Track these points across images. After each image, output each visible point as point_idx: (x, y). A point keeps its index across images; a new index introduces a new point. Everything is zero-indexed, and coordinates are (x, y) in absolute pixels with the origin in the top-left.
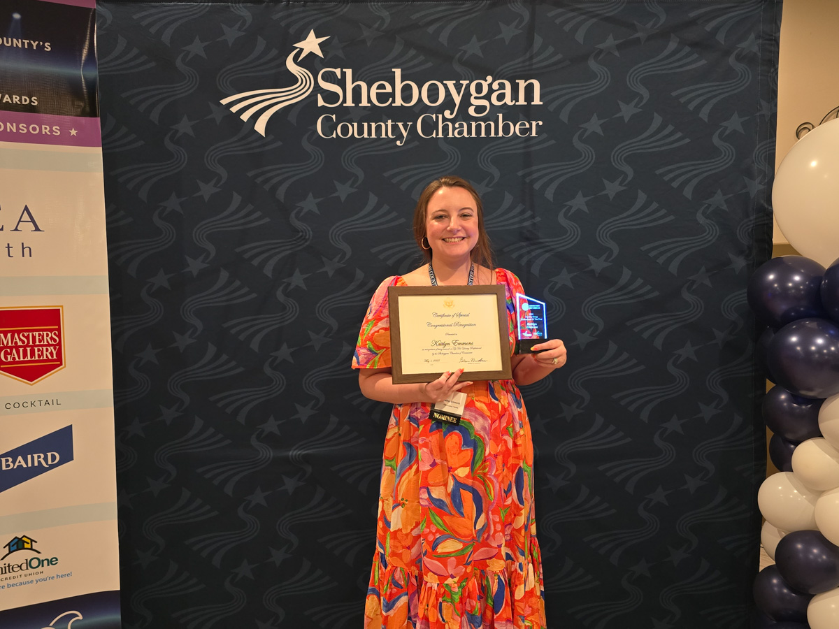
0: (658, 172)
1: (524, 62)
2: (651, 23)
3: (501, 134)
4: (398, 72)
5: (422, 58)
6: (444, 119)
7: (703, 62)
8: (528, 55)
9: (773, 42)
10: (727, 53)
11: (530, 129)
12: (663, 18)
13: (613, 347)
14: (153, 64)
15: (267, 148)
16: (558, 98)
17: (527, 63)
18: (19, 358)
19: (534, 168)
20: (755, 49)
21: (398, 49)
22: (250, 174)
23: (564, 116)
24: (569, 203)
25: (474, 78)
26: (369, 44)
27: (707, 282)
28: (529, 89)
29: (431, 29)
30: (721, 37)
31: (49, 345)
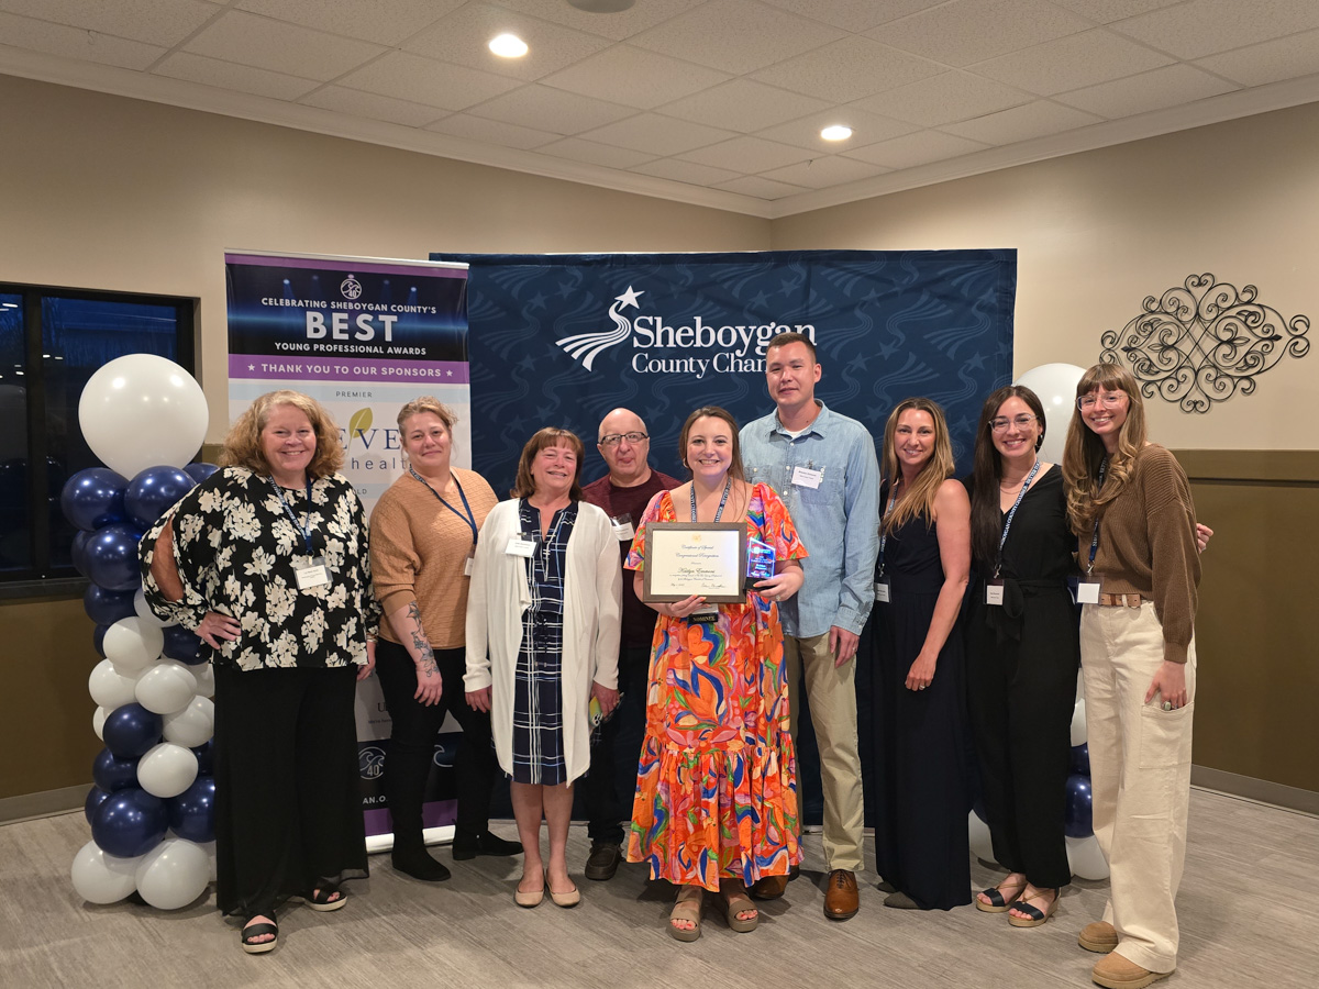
1: (800, 311)
2: (907, 280)
4: (698, 320)
5: (718, 308)
6: (736, 357)
7: (950, 311)
8: (805, 306)
9: (1009, 298)
10: (970, 304)
12: (916, 276)
14: (503, 314)
15: (592, 380)
16: (829, 340)
17: (804, 312)
20: (994, 301)
21: (699, 301)
22: (578, 401)
26: (675, 297)
29: (726, 285)
30: (965, 292)
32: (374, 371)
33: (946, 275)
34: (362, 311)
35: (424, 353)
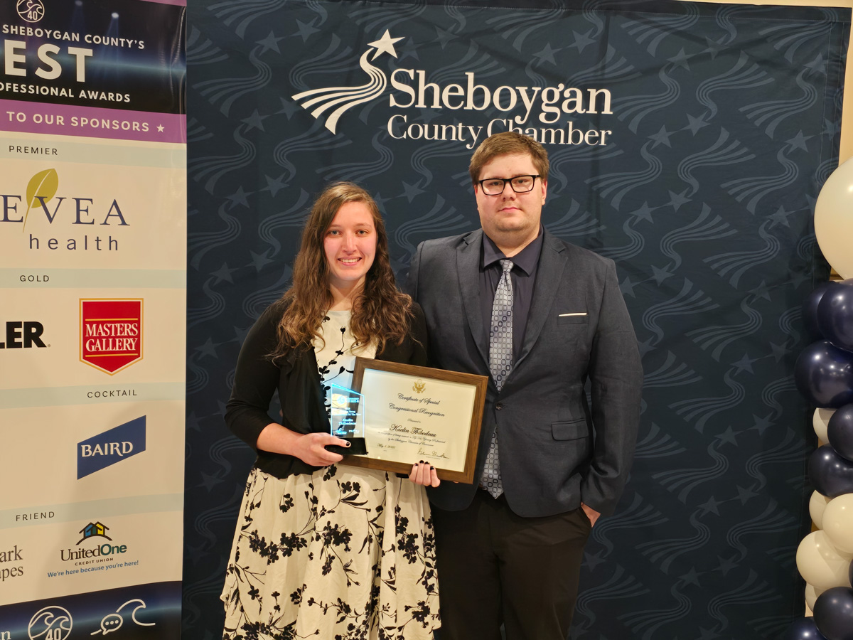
0: (724, 185)
1: (595, 71)
2: (722, 40)
3: (570, 142)
4: (471, 76)
6: (515, 125)
7: (771, 80)
8: (600, 65)
9: (840, 64)
10: (795, 72)
11: (599, 138)
12: (734, 35)
13: (671, 358)
14: (226, 56)
15: (338, 146)
16: (628, 108)
17: (599, 73)
18: (102, 349)
19: (601, 177)
20: (822, 69)
21: (472, 52)
22: (319, 171)
23: (633, 127)
24: (635, 213)
25: (546, 85)
26: (443, 46)
27: (767, 296)
28: (600, 98)
29: (505, 35)
30: (789, 56)
31: (129, 337)
32: (60, 120)
33: (767, 36)
34: (45, 40)
35: (129, 100)
